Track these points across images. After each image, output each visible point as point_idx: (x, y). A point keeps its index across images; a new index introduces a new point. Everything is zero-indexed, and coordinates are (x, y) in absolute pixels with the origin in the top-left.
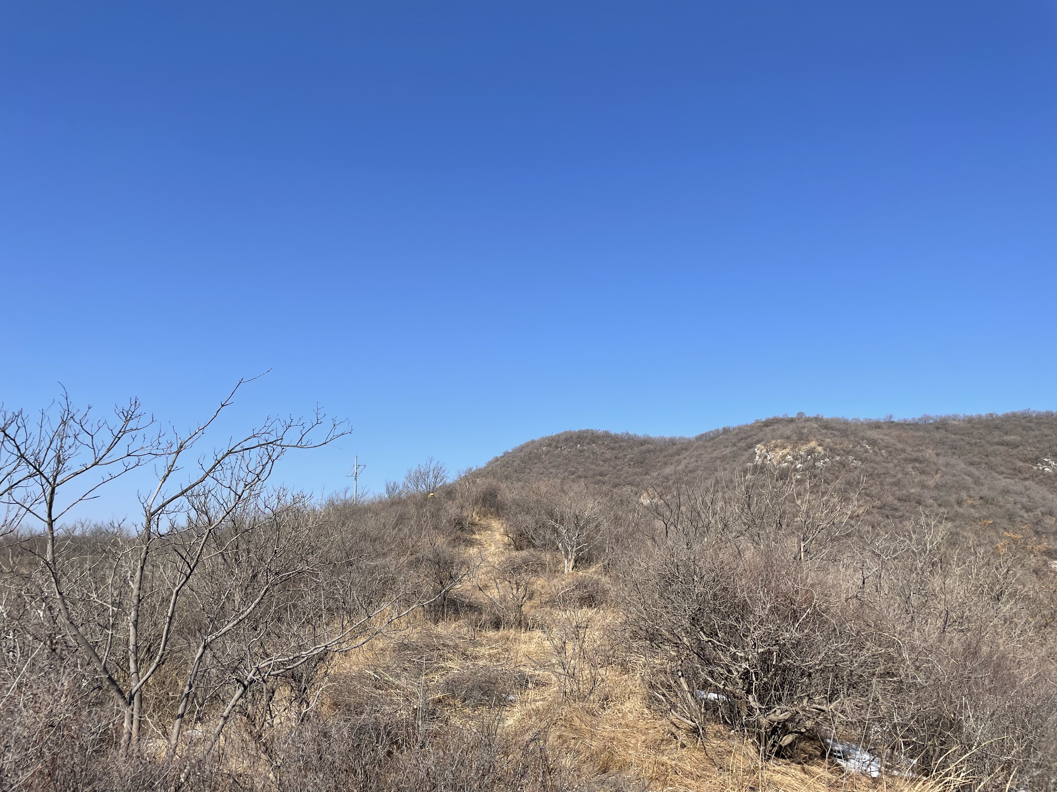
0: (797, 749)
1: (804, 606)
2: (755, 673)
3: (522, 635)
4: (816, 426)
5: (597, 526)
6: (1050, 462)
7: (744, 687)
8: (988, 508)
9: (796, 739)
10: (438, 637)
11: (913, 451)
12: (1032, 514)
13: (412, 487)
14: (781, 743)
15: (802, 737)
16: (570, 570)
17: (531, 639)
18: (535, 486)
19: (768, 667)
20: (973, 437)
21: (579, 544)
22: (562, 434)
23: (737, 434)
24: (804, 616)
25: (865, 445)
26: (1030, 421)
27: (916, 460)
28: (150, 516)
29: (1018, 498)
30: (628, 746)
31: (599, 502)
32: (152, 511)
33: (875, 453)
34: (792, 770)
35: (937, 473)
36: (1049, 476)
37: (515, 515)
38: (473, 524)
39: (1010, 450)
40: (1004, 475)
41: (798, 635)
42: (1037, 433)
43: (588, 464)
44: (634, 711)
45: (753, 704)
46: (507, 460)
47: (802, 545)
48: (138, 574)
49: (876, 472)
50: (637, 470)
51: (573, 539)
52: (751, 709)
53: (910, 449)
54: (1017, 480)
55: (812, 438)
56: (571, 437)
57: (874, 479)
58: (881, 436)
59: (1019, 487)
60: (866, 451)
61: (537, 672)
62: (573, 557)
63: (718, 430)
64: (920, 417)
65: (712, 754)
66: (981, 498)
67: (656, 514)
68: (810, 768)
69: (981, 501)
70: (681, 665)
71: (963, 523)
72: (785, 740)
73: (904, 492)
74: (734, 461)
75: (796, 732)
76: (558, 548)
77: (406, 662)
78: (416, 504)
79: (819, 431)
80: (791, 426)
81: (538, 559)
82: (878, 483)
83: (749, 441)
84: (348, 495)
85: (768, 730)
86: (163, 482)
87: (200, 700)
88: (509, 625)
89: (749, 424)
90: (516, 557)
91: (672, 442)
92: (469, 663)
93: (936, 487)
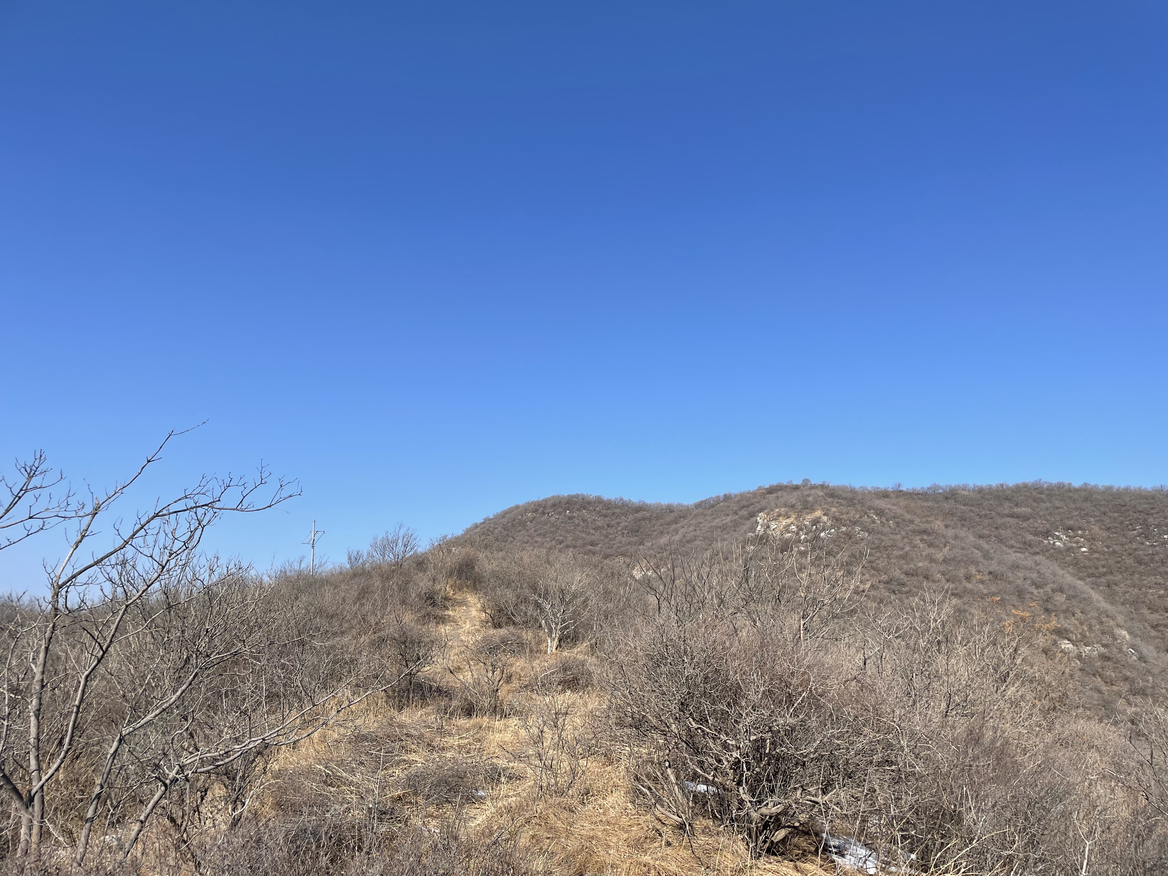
0: (790, 845)
1: (800, 690)
2: (746, 762)
3: (497, 722)
4: (822, 494)
5: (584, 601)
6: (1062, 536)
7: (734, 778)
8: (997, 584)
9: (789, 833)
10: (401, 726)
11: (921, 522)
12: (1042, 591)
13: (377, 556)
14: (773, 839)
15: (796, 831)
16: (554, 650)
17: (507, 726)
18: (517, 556)
19: (761, 757)
20: (983, 509)
21: (564, 621)
22: (549, 499)
23: (738, 501)
24: (800, 700)
25: (872, 515)
26: (1041, 493)
27: (924, 532)
28: (58, 588)
29: (1028, 574)
30: (609, 846)
31: (587, 575)
32: (60, 583)
33: (883, 524)
34: (784, 869)
35: (945, 546)
36: (1059, 550)
37: (494, 589)
38: (446, 599)
39: (1020, 523)
40: (1014, 549)
41: (791, 721)
42: (1048, 505)
43: (577, 533)
44: (617, 807)
45: (744, 796)
46: (488, 527)
47: (802, 623)
48: (42, 655)
49: (883, 544)
50: (631, 539)
51: (558, 615)
52: (741, 802)
53: (919, 520)
54: (1027, 554)
55: (818, 507)
56: (560, 502)
57: (880, 552)
58: (889, 506)
59: (1029, 563)
60: (874, 522)
61: (511, 765)
62: (558, 635)
63: (718, 497)
64: (929, 486)
65: (699, 853)
66: (990, 573)
67: (648, 589)
68: (803, 865)
69: (991, 576)
70: (668, 755)
71: (971, 599)
72: (777, 835)
73: (912, 566)
74: (735, 531)
75: (789, 827)
76: (540, 626)
77: (363, 755)
78: (382, 576)
79: (825, 499)
80: (796, 493)
81: (518, 637)
82: (885, 556)
83: (751, 508)
84: (303, 565)
85: (759, 825)
86: (75, 549)
87: (115, 803)
88: (483, 712)
89: (752, 491)
90: (494, 636)
91: (670, 509)
92: (435, 755)
93: (944, 561)
